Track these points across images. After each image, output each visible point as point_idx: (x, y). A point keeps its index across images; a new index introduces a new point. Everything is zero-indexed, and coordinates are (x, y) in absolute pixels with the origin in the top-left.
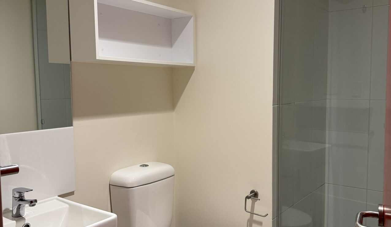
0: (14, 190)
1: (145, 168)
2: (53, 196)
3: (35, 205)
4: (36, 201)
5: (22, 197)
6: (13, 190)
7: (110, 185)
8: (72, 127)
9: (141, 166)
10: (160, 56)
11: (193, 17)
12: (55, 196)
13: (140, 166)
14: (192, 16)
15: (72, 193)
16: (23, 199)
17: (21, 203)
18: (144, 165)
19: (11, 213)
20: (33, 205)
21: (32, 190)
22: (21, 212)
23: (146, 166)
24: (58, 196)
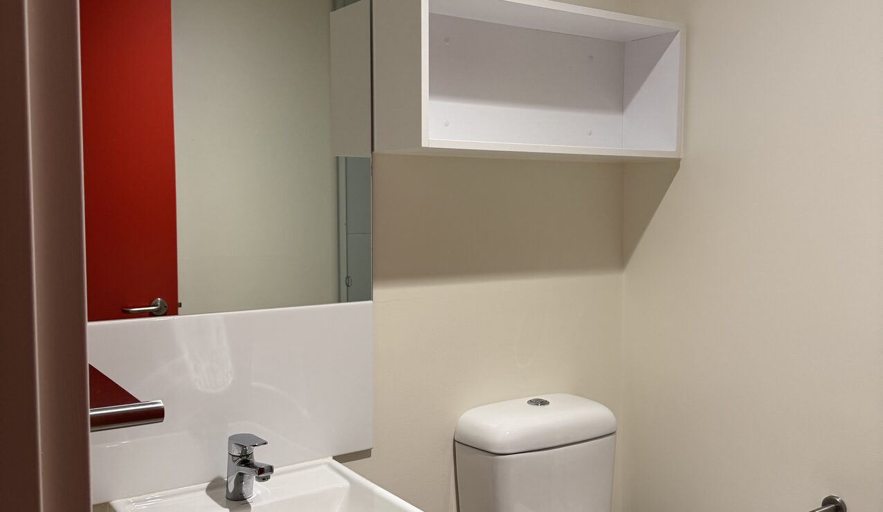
0: (231, 438)
1: (539, 407)
2: (323, 458)
3: (268, 478)
4: (271, 469)
5: (248, 456)
6: (229, 438)
7: (455, 441)
8: (370, 302)
9: (531, 402)
10: (590, 134)
11: (678, 35)
12: (327, 457)
13: (528, 402)
14: (677, 32)
15: (365, 454)
16: (248, 461)
17: (243, 469)
18: (538, 400)
19: (226, 489)
20: (264, 479)
21: (265, 444)
22: (244, 489)
23: (544, 403)
24: (335, 458)
